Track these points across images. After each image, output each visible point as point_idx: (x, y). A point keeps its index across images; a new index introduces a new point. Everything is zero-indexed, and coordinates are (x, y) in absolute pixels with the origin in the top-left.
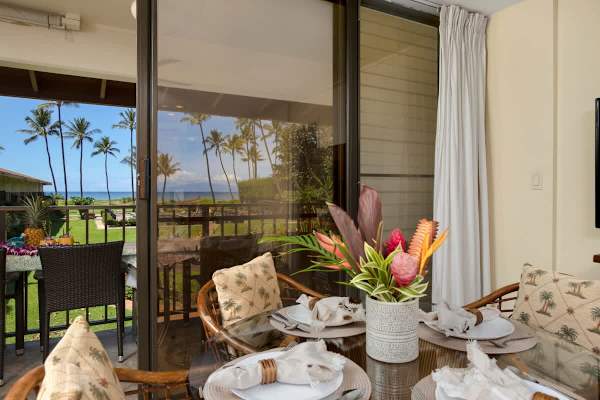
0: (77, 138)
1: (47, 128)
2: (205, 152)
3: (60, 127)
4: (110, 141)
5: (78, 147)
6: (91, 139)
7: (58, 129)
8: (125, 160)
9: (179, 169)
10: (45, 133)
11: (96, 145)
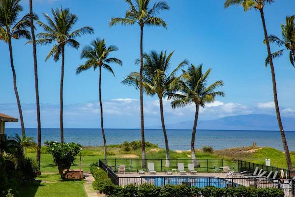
0: (56, 43)
1: (12, 28)
2: (269, 60)
3: (30, 24)
4: (107, 47)
5: (57, 58)
6: (75, 44)
7: (29, 29)
8: (130, 79)
9: (221, 93)
10: (10, 36)
11: (85, 54)
